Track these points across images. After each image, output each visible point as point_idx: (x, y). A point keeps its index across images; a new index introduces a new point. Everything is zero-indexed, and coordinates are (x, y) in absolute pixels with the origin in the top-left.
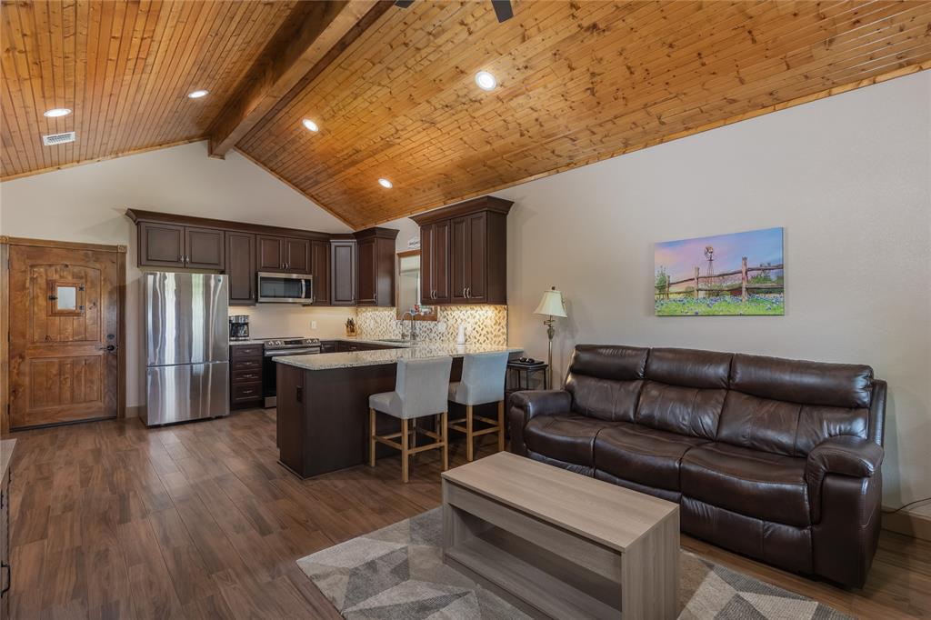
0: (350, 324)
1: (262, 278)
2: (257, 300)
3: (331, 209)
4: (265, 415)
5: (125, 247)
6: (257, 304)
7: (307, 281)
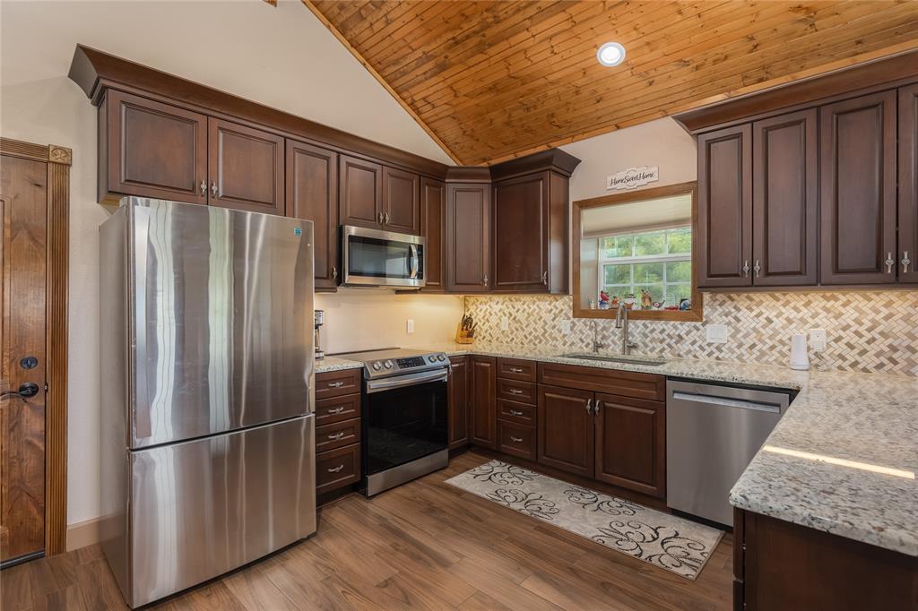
0: (467, 322)
1: (352, 238)
2: (340, 281)
3: (435, 132)
4: (365, 510)
5: (68, 152)
6: (340, 289)
7: (420, 248)
